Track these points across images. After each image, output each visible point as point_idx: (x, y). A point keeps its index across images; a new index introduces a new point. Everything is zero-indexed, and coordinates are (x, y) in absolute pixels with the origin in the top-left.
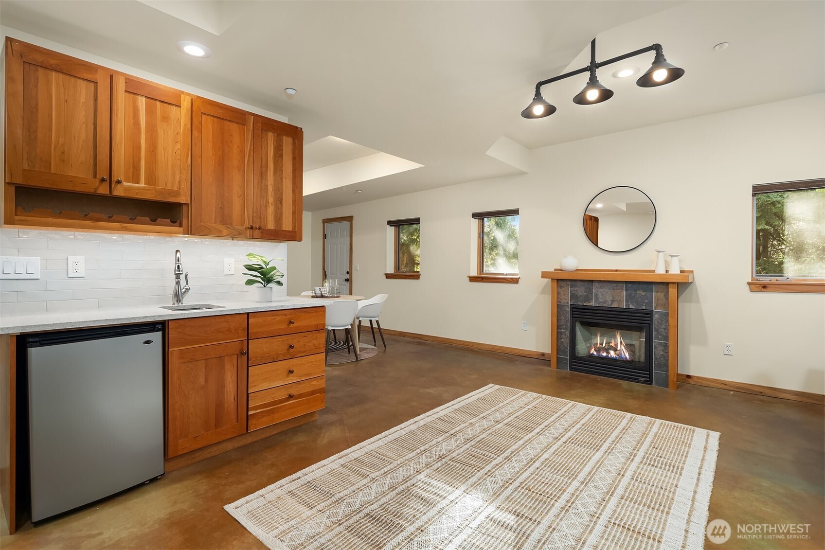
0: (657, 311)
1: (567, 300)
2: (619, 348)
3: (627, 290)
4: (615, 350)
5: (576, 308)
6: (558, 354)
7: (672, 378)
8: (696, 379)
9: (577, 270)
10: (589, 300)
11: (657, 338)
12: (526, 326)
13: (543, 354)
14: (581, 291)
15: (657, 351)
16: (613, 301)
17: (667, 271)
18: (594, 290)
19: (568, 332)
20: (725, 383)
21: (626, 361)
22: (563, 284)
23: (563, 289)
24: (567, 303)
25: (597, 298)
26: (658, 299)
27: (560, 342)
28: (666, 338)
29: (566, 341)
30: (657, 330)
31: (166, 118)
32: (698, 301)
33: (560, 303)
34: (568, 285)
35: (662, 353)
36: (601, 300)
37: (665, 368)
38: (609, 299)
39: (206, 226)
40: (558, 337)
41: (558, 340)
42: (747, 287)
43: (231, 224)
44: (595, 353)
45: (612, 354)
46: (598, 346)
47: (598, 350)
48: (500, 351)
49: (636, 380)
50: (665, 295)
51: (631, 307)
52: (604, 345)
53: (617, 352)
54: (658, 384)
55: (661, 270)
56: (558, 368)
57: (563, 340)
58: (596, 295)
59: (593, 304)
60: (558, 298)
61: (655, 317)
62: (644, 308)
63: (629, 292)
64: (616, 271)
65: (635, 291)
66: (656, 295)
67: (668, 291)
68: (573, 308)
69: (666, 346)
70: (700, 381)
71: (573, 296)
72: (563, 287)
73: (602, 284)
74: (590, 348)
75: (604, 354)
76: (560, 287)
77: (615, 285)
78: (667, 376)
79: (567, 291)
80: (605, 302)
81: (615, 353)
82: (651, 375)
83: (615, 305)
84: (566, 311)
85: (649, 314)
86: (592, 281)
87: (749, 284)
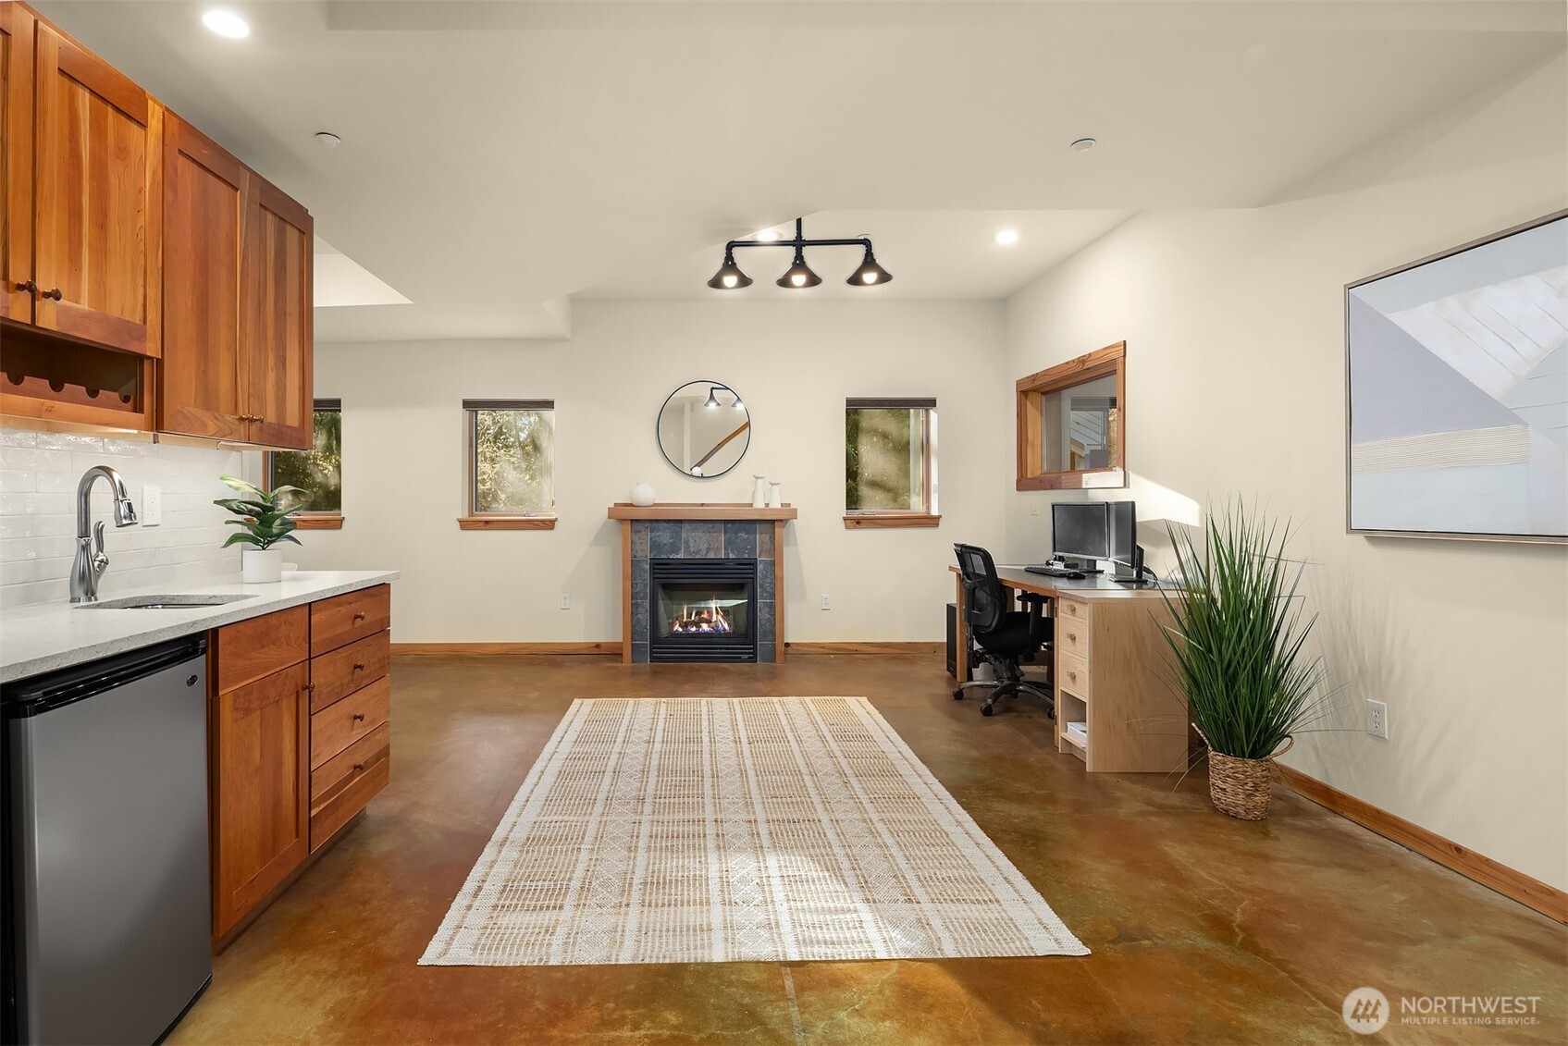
0: (762, 559)
1: (646, 553)
2: (714, 619)
3: (725, 533)
4: (709, 622)
5: (657, 564)
6: (633, 639)
7: (780, 648)
8: (795, 647)
9: (655, 505)
10: (677, 551)
11: (762, 597)
12: (568, 601)
13: (598, 646)
14: (665, 537)
15: (762, 615)
16: (708, 549)
17: (767, 505)
18: (683, 535)
19: (647, 604)
20: (822, 646)
21: (725, 635)
22: (638, 527)
23: (639, 535)
24: (646, 556)
25: (687, 547)
26: (762, 543)
27: (635, 620)
28: (773, 596)
29: (644, 617)
30: (761, 586)
31: (122, 151)
32: (796, 544)
33: (635, 557)
34: (647, 528)
35: (768, 616)
36: (692, 550)
37: (771, 637)
38: (703, 547)
39: (185, 412)
40: (632, 613)
41: (632, 618)
42: (842, 524)
43: (217, 409)
44: (680, 630)
45: (705, 627)
46: (685, 620)
47: (685, 625)
48: (523, 652)
49: (739, 660)
50: (770, 537)
51: (731, 556)
52: (693, 618)
53: (712, 625)
54: (764, 660)
55: (759, 504)
56: (633, 662)
57: (639, 616)
58: (687, 542)
59: (681, 556)
60: (632, 550)
61: (760, 567)
62: (746, 556)
63: (728, 535)
64: (702, 505)
65: (736, 533)
66: (760, 538)
67: (774, 533)
68: (654, 564)
69: (772, 607)
70: (799, 648)
71: (655, 546)
72: (639, 531)
73: (694, 525)
74: (672, 625)
75: (694, 629)
76: (636, 532)
77: (711, 526)
78: (774, 646)
79: (646, 537)
80: (697, 553)
81: (709, 626)
82: (755, 649)
83: (711, 555)
84: (643, 570)
85: (752, 564)
86: (680, 521)
87: (845, 519)
